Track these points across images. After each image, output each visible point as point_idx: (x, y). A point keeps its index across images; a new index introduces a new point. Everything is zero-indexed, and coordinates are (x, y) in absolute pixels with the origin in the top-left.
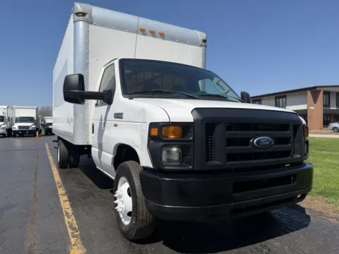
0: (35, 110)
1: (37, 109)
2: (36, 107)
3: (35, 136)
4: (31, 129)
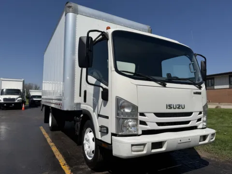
0: (22, 83)
1: (24, 82)
2: (23, 80)
3: (21, 108)
4: (16, 101)
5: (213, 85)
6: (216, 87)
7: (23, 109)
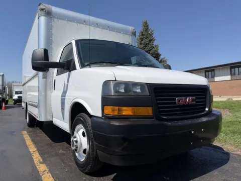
5: (213, 77)
6: (217, 79)
7: (3, 108)
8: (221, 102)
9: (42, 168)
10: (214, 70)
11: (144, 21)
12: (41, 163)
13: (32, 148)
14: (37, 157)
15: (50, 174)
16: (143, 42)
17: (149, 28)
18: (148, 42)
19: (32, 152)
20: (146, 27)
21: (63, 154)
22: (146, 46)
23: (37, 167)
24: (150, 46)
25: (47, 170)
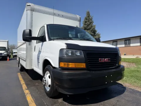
5: (129, 44)
6: (131, 45)
7: (8, 60)
8: (132, 59)
9: (27, 92)
10: (130, 40)
11: (87, 11)
12: (26, 89)
13: (22, 82)
14: (24, 86)
15: (30, 95)
16: (86, 24)
17: (90, 15)
18: (89, 24)
19: (22, 84)
20: (88, 15)
21: (38, 85)
22: (88, 26)
23: (24, 91)
24: (90, 26)
25: (29, 93)
